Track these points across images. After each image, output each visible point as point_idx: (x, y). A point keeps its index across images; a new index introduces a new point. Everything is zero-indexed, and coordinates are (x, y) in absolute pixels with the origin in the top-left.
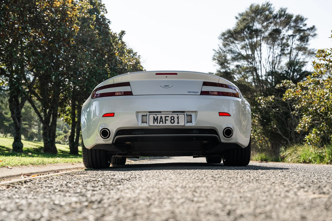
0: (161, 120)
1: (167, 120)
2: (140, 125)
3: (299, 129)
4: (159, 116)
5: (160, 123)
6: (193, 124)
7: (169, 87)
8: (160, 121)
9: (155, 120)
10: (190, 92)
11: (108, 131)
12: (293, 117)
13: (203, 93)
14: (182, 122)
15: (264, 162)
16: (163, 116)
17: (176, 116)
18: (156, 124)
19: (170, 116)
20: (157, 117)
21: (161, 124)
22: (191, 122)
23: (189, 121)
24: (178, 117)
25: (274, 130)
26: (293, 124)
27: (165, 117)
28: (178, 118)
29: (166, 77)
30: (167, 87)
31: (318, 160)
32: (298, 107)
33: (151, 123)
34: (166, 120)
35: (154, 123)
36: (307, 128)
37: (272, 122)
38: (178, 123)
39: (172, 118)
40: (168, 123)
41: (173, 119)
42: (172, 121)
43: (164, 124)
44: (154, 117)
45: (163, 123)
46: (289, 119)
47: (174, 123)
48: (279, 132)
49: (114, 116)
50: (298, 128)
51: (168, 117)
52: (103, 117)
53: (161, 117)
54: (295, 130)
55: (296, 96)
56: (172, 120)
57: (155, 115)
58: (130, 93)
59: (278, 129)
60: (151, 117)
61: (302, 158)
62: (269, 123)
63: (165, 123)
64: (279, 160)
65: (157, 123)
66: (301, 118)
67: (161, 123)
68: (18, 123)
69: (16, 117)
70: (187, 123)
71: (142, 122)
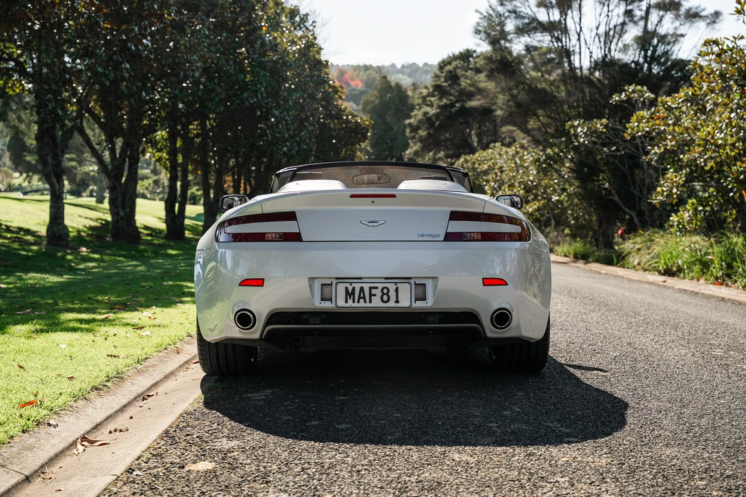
0: (362, 296)
1: (375, 295)
2: (319, 304)
3: (658, 198)
4: (358, 287)
5: (358, 302)
6: (429, 304)
7: (378, 224)
8: (360, 298)
9: (349, 294)
10: (423, 235)
11: (251, 316)
12: (645, 167)
13: (450, 237)
14: (405, 300)
15: (581, 261)
16: (366, 287)
17: (392, 287)
18: (350, 303)
19: (380, 286)
20: (354, 288)
21: (362, 304)
22: (424, 299)
23: (420, 296)
24: (397, 288)
25: (604, 192)
26: (647, 181)
27: (371, 288)
28: (397, 290)
29: (373, 202)
30: (375, 224)
31: (697, 268)
32: (658, 151)
33: (341, 302)
34: (371, 295)
35: (346, 302)
36: (675, 196)
37: (601, 174)
38: (397, 301)
39: (385, 291)
40: (377, 303)
41: (387, 294)
42: (385, 298)
43: (368, 305)
44: (346, 288)
45: (365, 302)
46: (637, 171)
47: (388, 301)
48: (616, 198)
49: (263, 286)
50: (656, 197)
51: (377, 288)
52: (240, 285)
53: (362, 289)
54: (649, 201)
55: (655, 129)
56: (383, 294)
57: (348, 285)
58: (296, 237)
59: (614, 192)
60: (341, 288)
61: (663, 262)
62: (594, 178)
63: (370, 302)
64: (613, 261)
65: (354, 302)
66: (664, 174)
67: (362, 300)
68: (57, 186)
69: (52, 173)
70: (415, 301)
71: (322, 299)
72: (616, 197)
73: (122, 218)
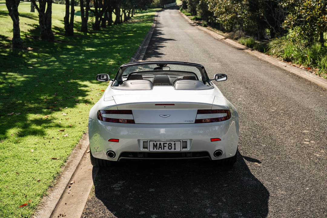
0: (160, 147)
1: (166, 146)
2: (142, 150)
3: (285, 26)
4: (158, 143)
5: (159, 149)
6: (188, 149)
7: (167, 116)
8: (159, 147)
9: (155, 146)
10: (186, 121)
11: (113, 153)
12: (280, 7)
13: (198, 121)
14: (178, 149)
16: (162, 143)
17: (173, 143)
18: (155, 150)
19: (168, 143)
20: (157, 143)
21: (160, 150)
22: (186, 148)
23: (184, 146)
26: (280, 13)
27: (164, 143)
28: (175, 144)
29: (165, 107)
30: (166, 117)
31: (300, 60)
32: (285, 5)
33: (151, 150)
34: (164, 146)
35: (154, 149)
36: (292, 25)
38: (175, 149)
39: (170, 145)
40: (166, 150)
41: (171, 146)
42: (170, 148)
43: (163, 150)
44: (154, 143)
45: (162, 149)
46: (276, 9)
47: (171, 149)
49: (118, 142)
50: (284, 25)
51: (166, 143)
52: (109, 141)
53: (160, 144)
54: (281, 26)
56: (169, 146)
58: (132, 122)
59: (265, 17)
60: (152, 143)
61: (285, 55)
62: (257, 11)
63: (164, 149)
64: (264, 51)
65: (157, 149)
66: (288, 15)
67: (160, 149)
68: (16, 20)
69: (13, 15)
70: (183, 148)
71: (144, 148)
72: (266, 20)
73: (45, 29)
